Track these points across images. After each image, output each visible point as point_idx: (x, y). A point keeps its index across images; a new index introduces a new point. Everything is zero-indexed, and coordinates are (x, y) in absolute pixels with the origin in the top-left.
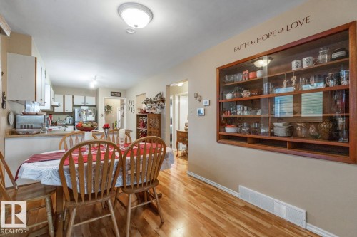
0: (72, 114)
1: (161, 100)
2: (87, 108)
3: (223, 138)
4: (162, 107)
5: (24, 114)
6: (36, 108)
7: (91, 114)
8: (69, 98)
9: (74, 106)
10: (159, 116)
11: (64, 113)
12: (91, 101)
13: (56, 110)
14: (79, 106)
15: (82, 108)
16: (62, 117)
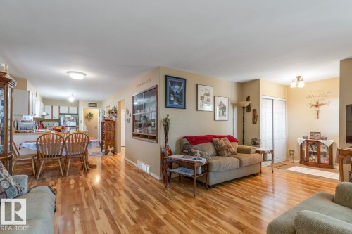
0: (58, 121)
1: (114, 112)
2: (70, 116)
3: (135, 135)
4: (116, 117)
5: (23, 121)
6: (30, 118)
7: (73, 120)
8: (56, 109)
9: (60, 114)
10: (114, 123)
11: (52, 120)
12: (74, 110)
13: (46, 118)
14: (65, 114)
15: (66, 116)
16: (51, 123)
